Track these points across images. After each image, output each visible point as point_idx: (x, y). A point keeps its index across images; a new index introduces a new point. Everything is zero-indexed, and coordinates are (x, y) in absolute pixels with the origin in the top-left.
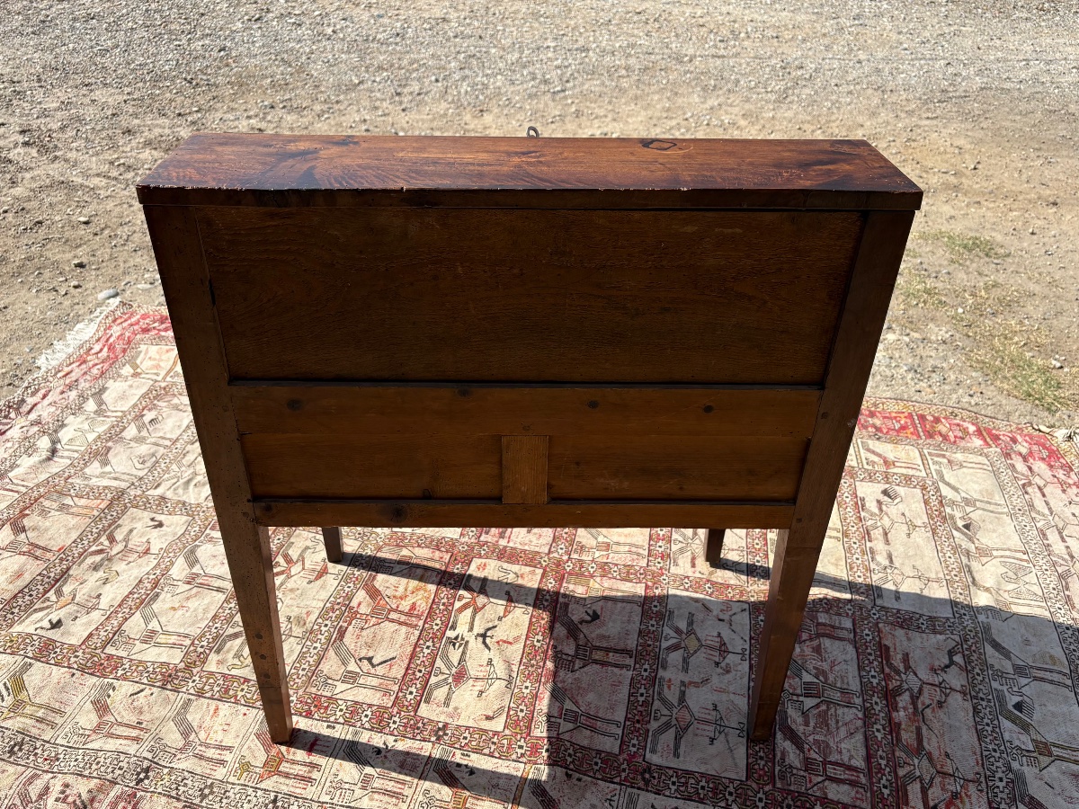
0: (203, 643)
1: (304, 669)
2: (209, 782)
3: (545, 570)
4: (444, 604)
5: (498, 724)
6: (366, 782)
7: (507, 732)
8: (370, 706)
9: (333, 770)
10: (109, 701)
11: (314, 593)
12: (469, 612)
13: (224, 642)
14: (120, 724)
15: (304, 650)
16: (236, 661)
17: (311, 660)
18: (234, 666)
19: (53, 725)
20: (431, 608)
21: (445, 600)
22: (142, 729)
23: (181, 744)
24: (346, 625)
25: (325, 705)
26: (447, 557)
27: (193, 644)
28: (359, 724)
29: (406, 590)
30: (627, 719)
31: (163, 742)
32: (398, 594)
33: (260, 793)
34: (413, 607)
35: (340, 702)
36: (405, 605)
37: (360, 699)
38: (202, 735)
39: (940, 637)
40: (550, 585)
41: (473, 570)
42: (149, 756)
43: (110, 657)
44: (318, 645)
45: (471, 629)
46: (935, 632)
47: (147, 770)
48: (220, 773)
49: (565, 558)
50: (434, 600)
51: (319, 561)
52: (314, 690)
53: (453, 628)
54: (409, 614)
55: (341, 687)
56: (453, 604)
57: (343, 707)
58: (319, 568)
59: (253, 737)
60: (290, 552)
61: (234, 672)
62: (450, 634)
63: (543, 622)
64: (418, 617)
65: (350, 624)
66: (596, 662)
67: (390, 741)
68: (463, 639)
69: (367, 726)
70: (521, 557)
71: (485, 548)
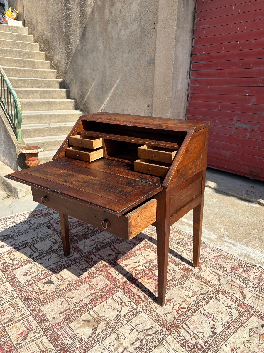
0: (213, 294)
1: (186, 277)
2: (214, 267)
3: (107, 271)
4: (141, 275)
5: (149, 250)
6: (182, 252)
7: (148, 248)
8: (173, 264)
9: (187, 257)
10: (241, 295)
11: (174, 293)
12: (137, 268)
13: (206, 293)
14: (237, 287)
15: (184, 282)
16: (204, 287)
17: (183, 279)
18: (204, 286)
19: (256, 295)
20: (144, 276)
21: (140, 275)
22: (231, 284)
23: (221, 278)
24: (170, 281)
25: (183, 269)
26: (129, 286)
27: (216, 296)
28: (178, 262)
29: (147, 283)
30: (124, 241)
31: (225, 279)
32: (150, 284)
33: (204, 261)
34: (149, 279)
35: (180, 268)
36: (151, 280)
37: (175, 266)
38: (215, 278)
39: (54, 225)
40: (110, 266)
41: (125, 279)
42: (228, 276)
43: (243, 308)
44: (179, 281)
45: (140, 265)
46: (53, 226)
47: (229, 274)
48: (212, 269)
49: (98, 272)
50: (142, 278)
51: (168, 305)
52: (185, 273)
53: (143, 269)
54: (151, 278)
55: (178, 271)
56: (139, 273)
57: (180, 266)
58: (169, 303)
59: (203, 270)
60: (176, 313)
61: (205, 285)
62: (145, 268)
63: (122, 260)
64: (149, 276)
65: (169, 281)
66: (118, 251)
67: (173, 257)
68: (143, 266)
69: (176, 261)
70: (109, 276)
71: (116, 283)
